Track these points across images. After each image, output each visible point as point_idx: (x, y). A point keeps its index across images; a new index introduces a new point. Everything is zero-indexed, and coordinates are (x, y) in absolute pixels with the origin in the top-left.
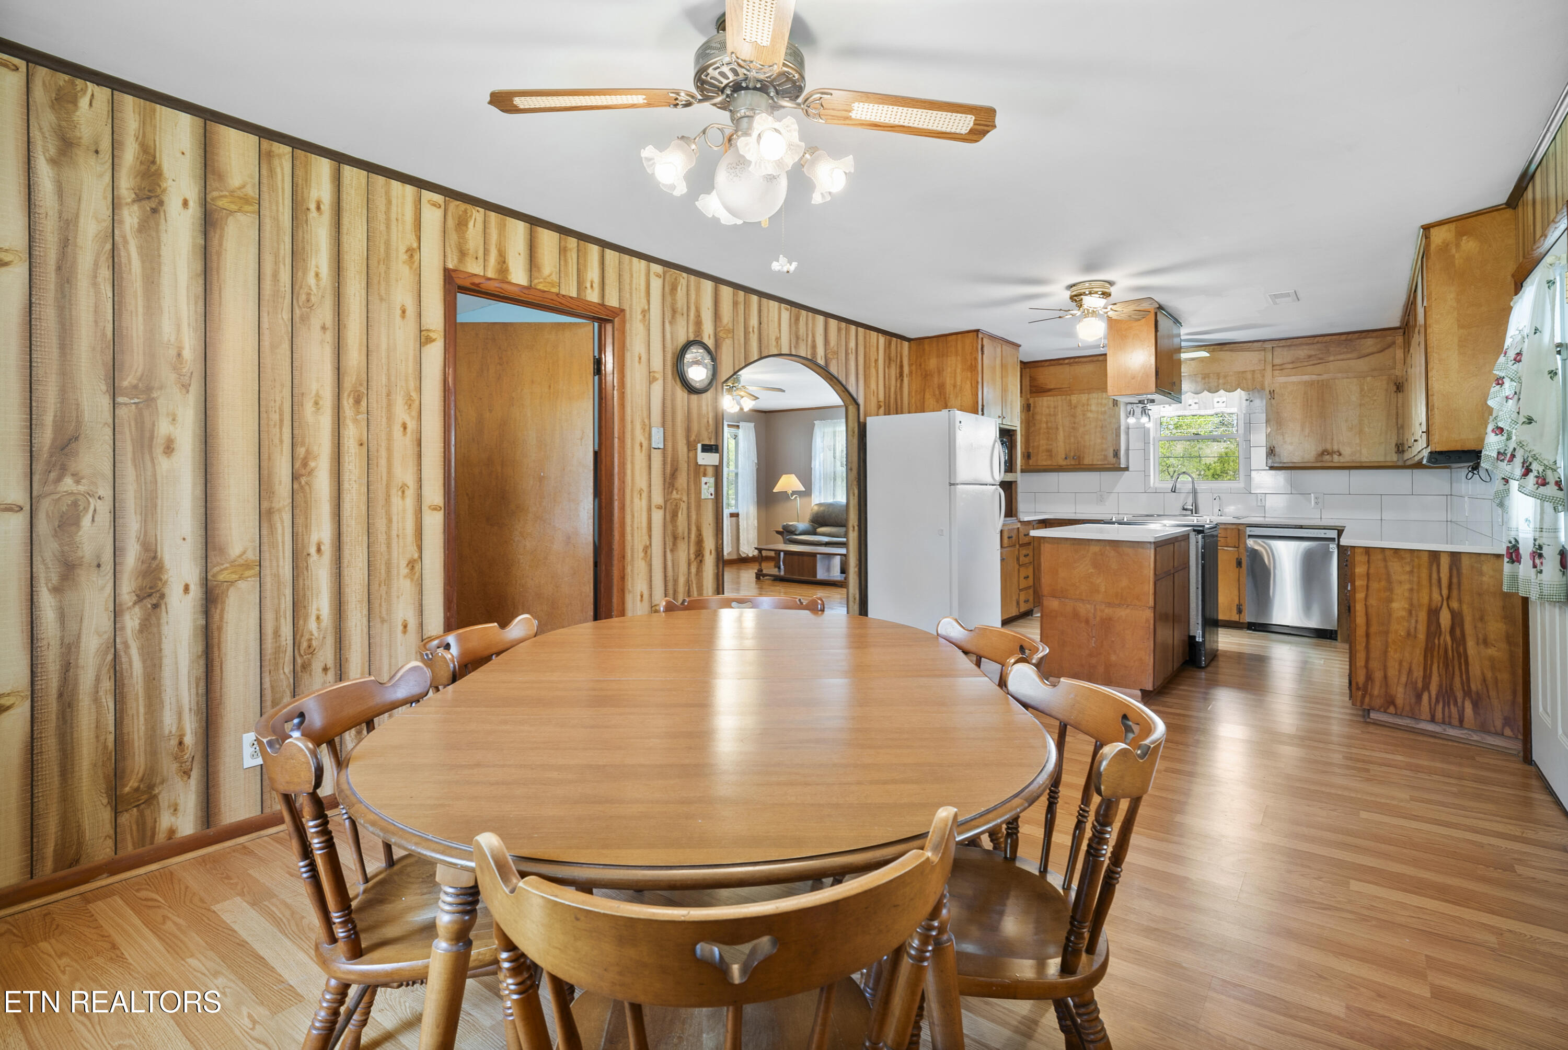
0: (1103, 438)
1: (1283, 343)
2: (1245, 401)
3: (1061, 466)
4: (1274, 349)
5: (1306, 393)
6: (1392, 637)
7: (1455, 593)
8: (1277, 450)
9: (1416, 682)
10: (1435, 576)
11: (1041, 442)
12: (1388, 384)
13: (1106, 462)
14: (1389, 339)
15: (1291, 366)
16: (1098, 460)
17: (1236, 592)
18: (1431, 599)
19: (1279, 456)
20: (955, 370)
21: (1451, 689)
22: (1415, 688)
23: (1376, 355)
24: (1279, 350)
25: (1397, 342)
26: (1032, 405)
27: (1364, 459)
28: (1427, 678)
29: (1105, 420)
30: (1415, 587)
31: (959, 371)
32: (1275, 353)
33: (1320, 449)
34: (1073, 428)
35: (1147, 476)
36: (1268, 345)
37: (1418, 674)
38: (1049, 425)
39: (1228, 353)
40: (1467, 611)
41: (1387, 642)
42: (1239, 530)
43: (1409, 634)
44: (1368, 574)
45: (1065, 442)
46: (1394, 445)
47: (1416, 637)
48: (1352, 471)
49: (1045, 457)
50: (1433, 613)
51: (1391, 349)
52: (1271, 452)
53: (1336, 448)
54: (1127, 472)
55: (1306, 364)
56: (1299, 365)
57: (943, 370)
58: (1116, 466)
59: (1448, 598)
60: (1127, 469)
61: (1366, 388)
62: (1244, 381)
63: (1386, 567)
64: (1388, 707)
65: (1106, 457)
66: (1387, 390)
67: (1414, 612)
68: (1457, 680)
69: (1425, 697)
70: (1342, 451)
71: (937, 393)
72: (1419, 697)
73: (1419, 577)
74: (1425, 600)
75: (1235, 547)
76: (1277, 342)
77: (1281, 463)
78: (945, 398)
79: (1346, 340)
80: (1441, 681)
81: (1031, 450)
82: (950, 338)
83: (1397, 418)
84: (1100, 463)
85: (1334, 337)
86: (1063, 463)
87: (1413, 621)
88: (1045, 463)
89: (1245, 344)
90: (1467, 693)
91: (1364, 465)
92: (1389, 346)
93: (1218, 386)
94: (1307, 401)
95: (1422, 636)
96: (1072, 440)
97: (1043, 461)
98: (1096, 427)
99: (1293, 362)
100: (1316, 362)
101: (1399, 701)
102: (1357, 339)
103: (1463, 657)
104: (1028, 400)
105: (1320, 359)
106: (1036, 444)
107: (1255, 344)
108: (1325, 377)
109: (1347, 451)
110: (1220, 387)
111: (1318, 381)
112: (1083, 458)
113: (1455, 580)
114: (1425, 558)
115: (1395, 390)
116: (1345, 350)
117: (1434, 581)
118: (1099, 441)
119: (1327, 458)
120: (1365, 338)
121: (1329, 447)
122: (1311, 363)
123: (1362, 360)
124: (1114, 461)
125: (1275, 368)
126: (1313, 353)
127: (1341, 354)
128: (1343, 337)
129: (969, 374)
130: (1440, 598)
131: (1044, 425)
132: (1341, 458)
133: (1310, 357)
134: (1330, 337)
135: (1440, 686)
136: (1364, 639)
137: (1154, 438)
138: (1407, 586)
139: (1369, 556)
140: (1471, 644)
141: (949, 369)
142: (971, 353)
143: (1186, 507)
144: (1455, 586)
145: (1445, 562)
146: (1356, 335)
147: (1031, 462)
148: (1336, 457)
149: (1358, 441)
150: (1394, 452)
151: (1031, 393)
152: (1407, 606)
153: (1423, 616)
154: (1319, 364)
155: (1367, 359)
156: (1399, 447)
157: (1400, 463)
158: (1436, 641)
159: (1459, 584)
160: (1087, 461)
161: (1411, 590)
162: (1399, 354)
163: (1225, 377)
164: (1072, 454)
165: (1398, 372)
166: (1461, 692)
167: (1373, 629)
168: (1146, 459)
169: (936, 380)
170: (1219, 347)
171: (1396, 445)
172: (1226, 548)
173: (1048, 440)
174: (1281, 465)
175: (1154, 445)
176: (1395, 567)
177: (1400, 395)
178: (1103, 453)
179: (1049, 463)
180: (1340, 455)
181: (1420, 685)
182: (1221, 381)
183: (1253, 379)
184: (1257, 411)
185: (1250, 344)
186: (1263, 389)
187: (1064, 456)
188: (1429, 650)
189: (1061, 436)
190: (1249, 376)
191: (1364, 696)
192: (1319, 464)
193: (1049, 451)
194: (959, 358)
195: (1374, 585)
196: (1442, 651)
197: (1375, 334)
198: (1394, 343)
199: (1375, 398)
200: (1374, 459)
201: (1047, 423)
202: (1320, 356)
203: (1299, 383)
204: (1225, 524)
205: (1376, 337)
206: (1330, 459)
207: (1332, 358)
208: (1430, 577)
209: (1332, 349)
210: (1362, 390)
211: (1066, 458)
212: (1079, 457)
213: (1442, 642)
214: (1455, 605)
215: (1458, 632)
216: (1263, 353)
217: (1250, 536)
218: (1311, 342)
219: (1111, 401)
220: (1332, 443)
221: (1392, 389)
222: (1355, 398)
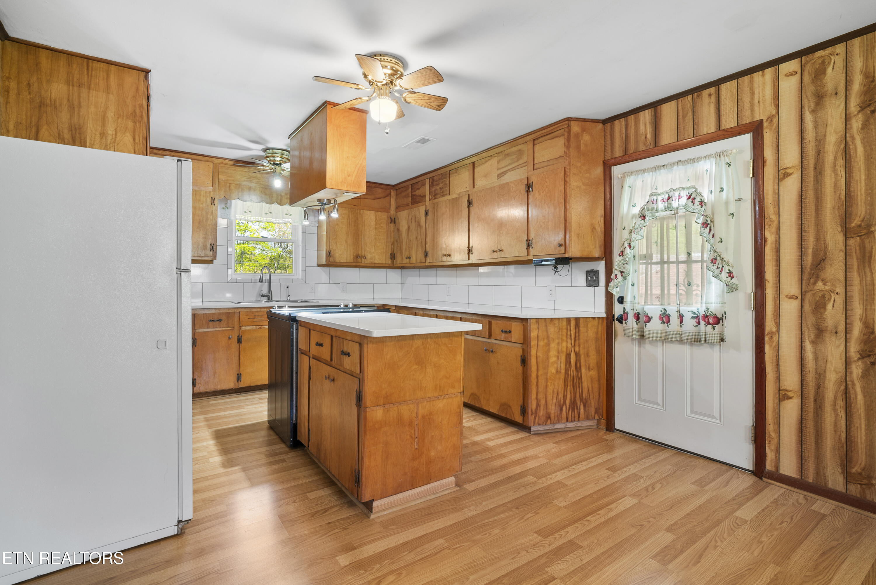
5: (349, 217)
6: (549, 375)
7: (577, 342)
8: (332, 253)
9: (560, 401)
10: (569, 333)
12: (387, 217)
14: (388, 191)
18: (567, 347)
19: (334, 258)
20: (105, 113)
21: (575, 400)
22: (560, 405)
23: (382, 199)
27: (376, 262)
28: (565, 396)
29: (203, 216)
30: (560, 341)
33: (355, 255)
35: (229, 269)
37: (561, 396)
40: (582, 352)
41: (547, 378)
43: (557, 371)
44: (538, 336)
47: (560, 372)
50: (568, 356)
51: (389, 197)
52: (329, 254)
53: (363, 254)
54: (215, 263)
57: (80, 106)
58: (212, 258)
59: (574, 346)
61: (378, 218)
63: (547, 331)
64: (547, 421)
66: (387, 222)
67: (559, 357)
68: (578, 394)
69: (564, 409)
70: (367, 257)
72: (561, 410)
73: (562, 335)
74: (565, 350)
77: (333, 262)
80: (571, 396)
82: (95, 64)
83: (391, 239)
87: (559, 363)
90: (581, 400)
91: (376, 265)
94: (350, 221)
95: (563, 371)
101: (552, 416)
102: (375, 187)
103: (580, 378)
108: (359, 208)
109: (369, 256)
113: (577, 335)
114: (565, 323)
116: (368, 193)
117: (569, 336)
119: (359, 260)
121: (359, 253)
123: (376, 201)
124: (211, 253)
129: (130, 124)
130: (570, 346)
132: (366, 260)
135: (571, 400)
136: (536, 380)
137: (234, 237)
138: (557, 341)
139: (538, 324)
140: (583, 371)
141: (92, 109)
142: (134, 97)
143: (263, 294)
144: (577, 338)
145: (573, 323)
146: (374, 185)
148: (363, 260)
149: (373, 251)
150: (389, 258)
152: (556, 354)
153: (563, 358)
155: (378, 200)
156: (391, 256)
158: (569, 373)
159: (579, 336)
161: (558, 343)
162: (392, 201)
165: (392, 212)
166: (579, 400)
167: (540, 373)
168: (229, 254)
169: (64, 116)
171: (390, 254)
174: (334, 264)
175: (234, 243)
176: (552, 329)
177: (392, 225)
181: (562, 402)
184: (312, 225)
188: (566, 380)
191: (535, 418)
192: (354, 264)
194: (112, 97)
195: (541, 343)
196: (572, 379)
197: (382, 186)
198: (390, 194)
199: (382, 225)
200: (379, 262)
203: (346, 209)
205: (382, 189)
206: (361, 261)
208: (567, 334)
210: (376, 219)
213: (572, 372)
214: (577, 349)
215: (578, 365)
219: (209, 200)
220: (362, 251)
221: (389, 221)
222: (373, 223)
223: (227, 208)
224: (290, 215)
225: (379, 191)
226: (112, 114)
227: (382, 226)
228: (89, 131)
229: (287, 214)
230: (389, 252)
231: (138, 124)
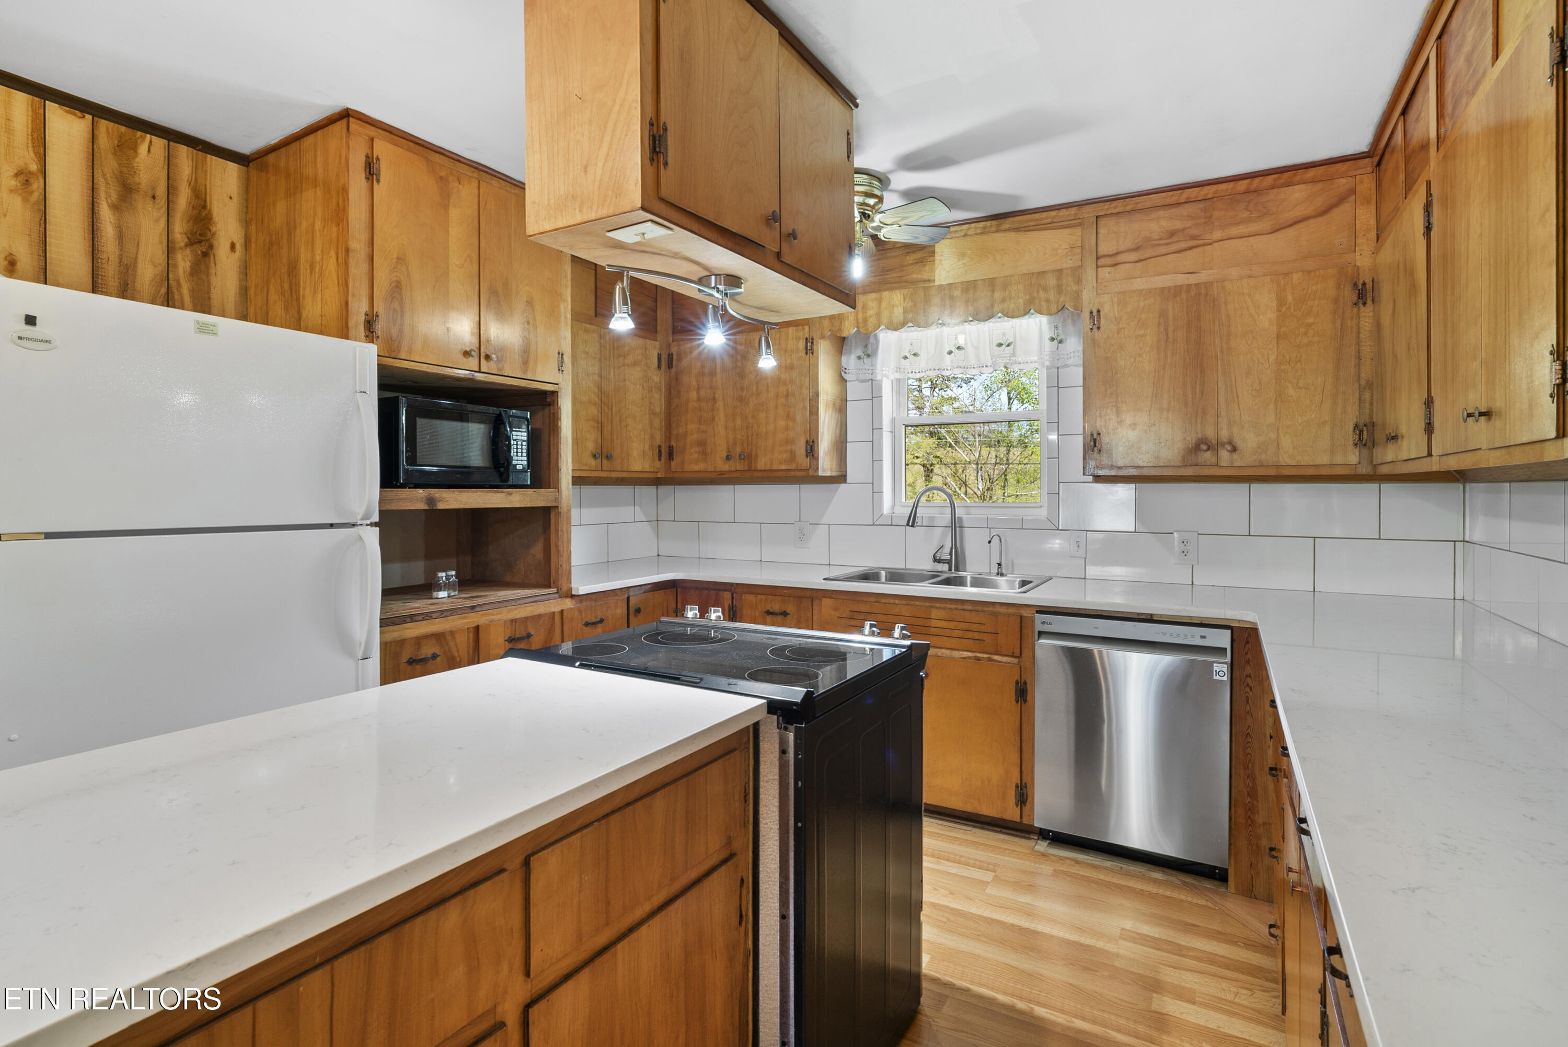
0: (788, 416)
1: (1119, 206)
2: (1047, 343)
3: (722, 473)
4: (1102, 222)
5: (1163, 314)
8: (1105, 439)
11: (690, 428)
12: (1338, 287)
13: (793, 466)
14: (1343, 184)
15: (1133, 256)
16: (780, 463)
17: (1015, 758)
19: (1110, 455)
20: (313, 225)
23: (1312, 221)
24: (1111, 222)
25: (1359, 188)
26: (675, 357)
27: (1285, 460)
29: (792, 382)
31: (318, 224)
32: (1102, 231)
33: (1192, 439)
34: (741, 399)
35: (876, 492)
36: (1089, 213)
38: (702, 393)
39: (1012, 235)
42: (1021, 617)
45: (726, 428)
46: (1351, 427)
48: (1255, 487)
49: (695, 456)
51: (1346, 207)
52: (1093, 444)
53: (1224, 434)
54: (843, 485)
55: (1163, 250)
56: (1149, 252)
57: (295, 228)
58: (811, 473)
60: (841, 478)
61: (1290, 298)
62: (1042, 294)
65: (793, 453)
66: (1336, 301)
70: (1239, 443)
71: (286, 286)
75: (1013, 656)
76: (1106, 206)
77: (1112, 467)
78: (298, 299)
79: (1247, 192)
81: (673, 443)
83: (1358, 366)
84: (783, 467)
85: (1223, 187)
86: (724, 467)
88: (695, 467)
89: (1044, 215)
91: (1286, 472)
92: (1341, 200)
93: (992, 306)
94: (1166, 330)
96: (738, 422)
97: (692, 462)
98: (777, 396)
99: (1137, 249)
100: (1183, 245)
102: (1273, 187)
104: (669, 346)
105: (1193, 238)
106: (681, 430)
107: (1064, 212)
108: (1203, 277)
109: (1248, 441)
110: (997, 308)
111: (1189, 286)
112: (757, 456)
115: (1355, 298)
116: (1246, 214)
118: (782, 423)
119: (1207, 456)
120: (1288, 184)
121: (1210, 433)
122: (1174, 247)
123: (1280, 234)
124: (804, 462)
125: (1101, 262)
126: (1178, 225)
127: (1237, 224)
128: (1242, 185)
129: (334, 231)
131: (694, 395)
132: (1235, 456)
133: (1172, 234)
134: (1214, 188)
137: (893, 421)
141: (304, 226)
143: (938, 556)
147: (673, 464)
148: (1225, 455)
149: (1271, 419)
150: (1351, 442)
151: (674, 333)
154: (1190, 248)
155: (1291, 232)
156: (1361, 432)
157: (1364, 470)
160: (762, 464)
162: (1366, 217)
163: (1005, 286)
164: (738, 450)
165: (1363, 259)
168: (876, 461)
169: (284, 254)
170: (994, 223)
171: (1356, 426)
172: (997, 658)
173: (700, 422)
174: (1113, 473)
175: (893, 432)
177: (1367, 312)
178: (789, 448)
179: (701, 466)
180: (1234, 449)
182: (998, 295)
183: (1059, 289)
184: (1070, 362)
185: (1054, 213)
186: (1078, 308)
187: (724, 454)
189: (721, 417)
190: (1052, 281)
192: (1189, 472)
193: (702, 443)
194: (319, 192)
197: (1311, 173)
198: (1355, 191)
199: (1311, 320)
200: (1306, 460)
201: (698, 389)
202: (1194, 231)
203: (1150, 291)
204: (993, 604)
205: (1313, 181)
206: (1214, 460)
207: (1217, 235)
209: (1216, 214)
210: (1281, 302)
211: (728, 458)
212: (750, 456)
216: (1078, 231)
217: (1041, 634)
218: (1173, 200)
219: (802, 344)
220: (1217, 424)
221: (1349, 295)
222: (1267, 319)
223: (868, 356)
224: (1008, 345)
225: (1298, 193)
226: (319, 223)
227: (1310, 325)
228: (302, 266)
229: (1000, 345)
230: (1351, 417)
231: (341, 226)
